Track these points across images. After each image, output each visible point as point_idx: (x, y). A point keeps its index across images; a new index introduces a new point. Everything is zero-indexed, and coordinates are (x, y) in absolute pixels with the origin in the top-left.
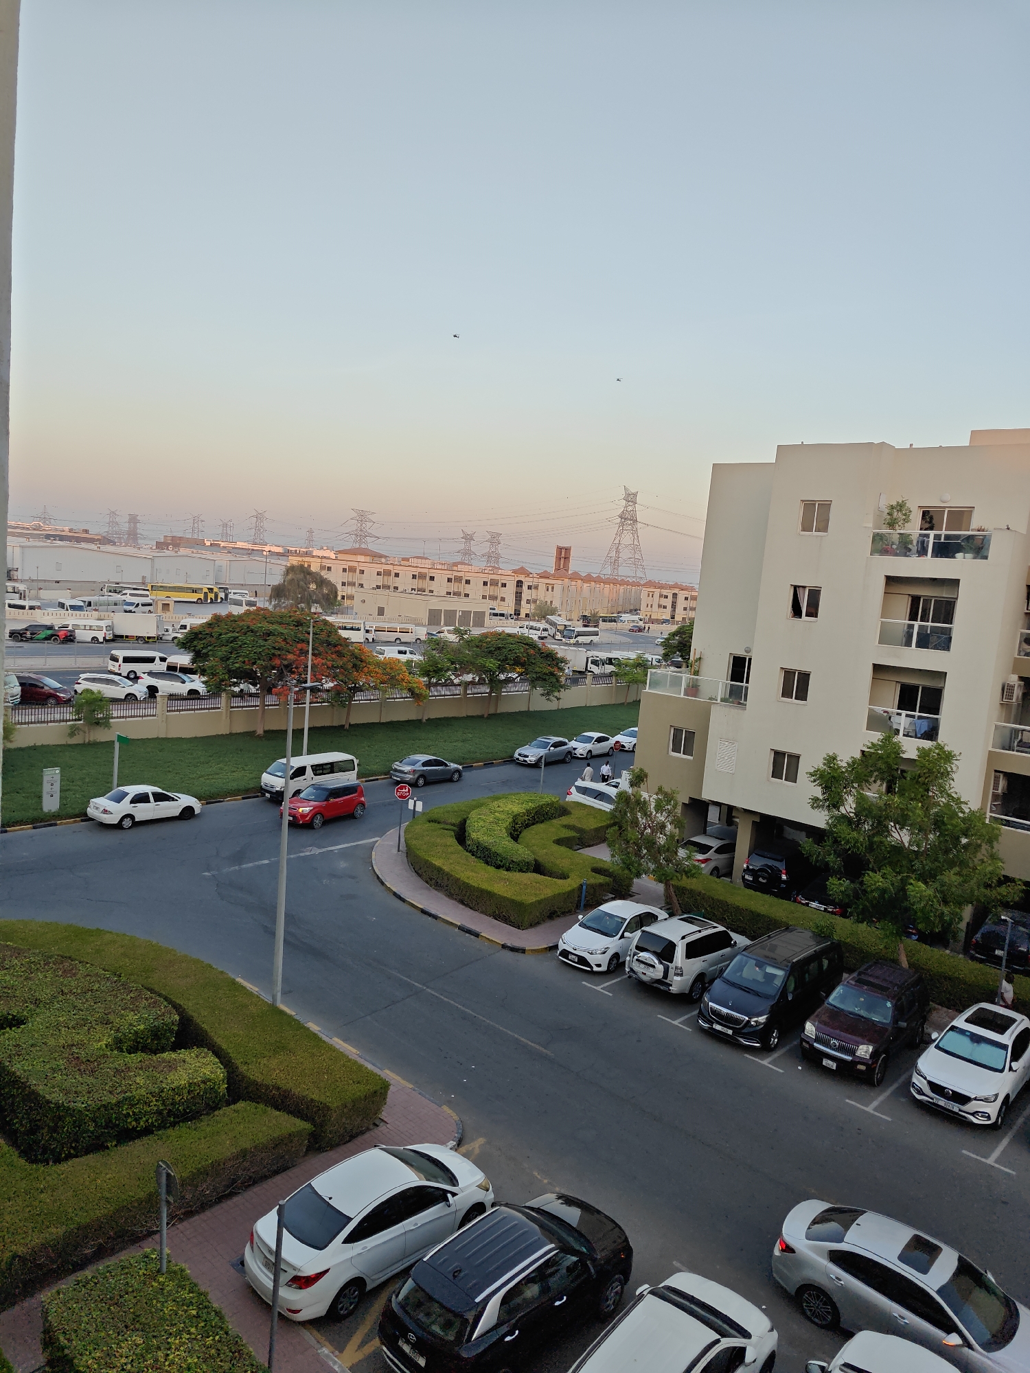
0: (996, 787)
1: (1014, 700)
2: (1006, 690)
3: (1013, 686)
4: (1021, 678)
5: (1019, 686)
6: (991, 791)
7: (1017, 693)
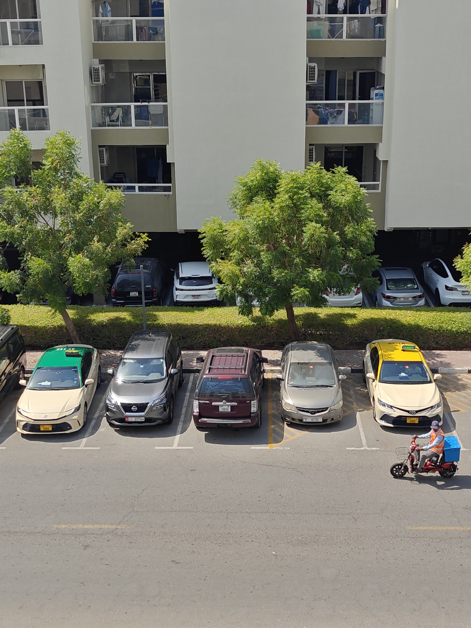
0: (102, 161)
1: (101, 82)
2: (93, 74)
3: (98, 70)
4: (101, 62)
5: (102, 68)
6: (99, 164)
7: (102, 74)
